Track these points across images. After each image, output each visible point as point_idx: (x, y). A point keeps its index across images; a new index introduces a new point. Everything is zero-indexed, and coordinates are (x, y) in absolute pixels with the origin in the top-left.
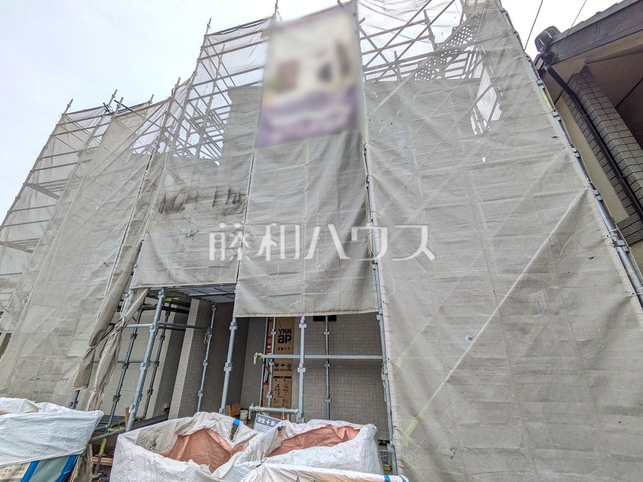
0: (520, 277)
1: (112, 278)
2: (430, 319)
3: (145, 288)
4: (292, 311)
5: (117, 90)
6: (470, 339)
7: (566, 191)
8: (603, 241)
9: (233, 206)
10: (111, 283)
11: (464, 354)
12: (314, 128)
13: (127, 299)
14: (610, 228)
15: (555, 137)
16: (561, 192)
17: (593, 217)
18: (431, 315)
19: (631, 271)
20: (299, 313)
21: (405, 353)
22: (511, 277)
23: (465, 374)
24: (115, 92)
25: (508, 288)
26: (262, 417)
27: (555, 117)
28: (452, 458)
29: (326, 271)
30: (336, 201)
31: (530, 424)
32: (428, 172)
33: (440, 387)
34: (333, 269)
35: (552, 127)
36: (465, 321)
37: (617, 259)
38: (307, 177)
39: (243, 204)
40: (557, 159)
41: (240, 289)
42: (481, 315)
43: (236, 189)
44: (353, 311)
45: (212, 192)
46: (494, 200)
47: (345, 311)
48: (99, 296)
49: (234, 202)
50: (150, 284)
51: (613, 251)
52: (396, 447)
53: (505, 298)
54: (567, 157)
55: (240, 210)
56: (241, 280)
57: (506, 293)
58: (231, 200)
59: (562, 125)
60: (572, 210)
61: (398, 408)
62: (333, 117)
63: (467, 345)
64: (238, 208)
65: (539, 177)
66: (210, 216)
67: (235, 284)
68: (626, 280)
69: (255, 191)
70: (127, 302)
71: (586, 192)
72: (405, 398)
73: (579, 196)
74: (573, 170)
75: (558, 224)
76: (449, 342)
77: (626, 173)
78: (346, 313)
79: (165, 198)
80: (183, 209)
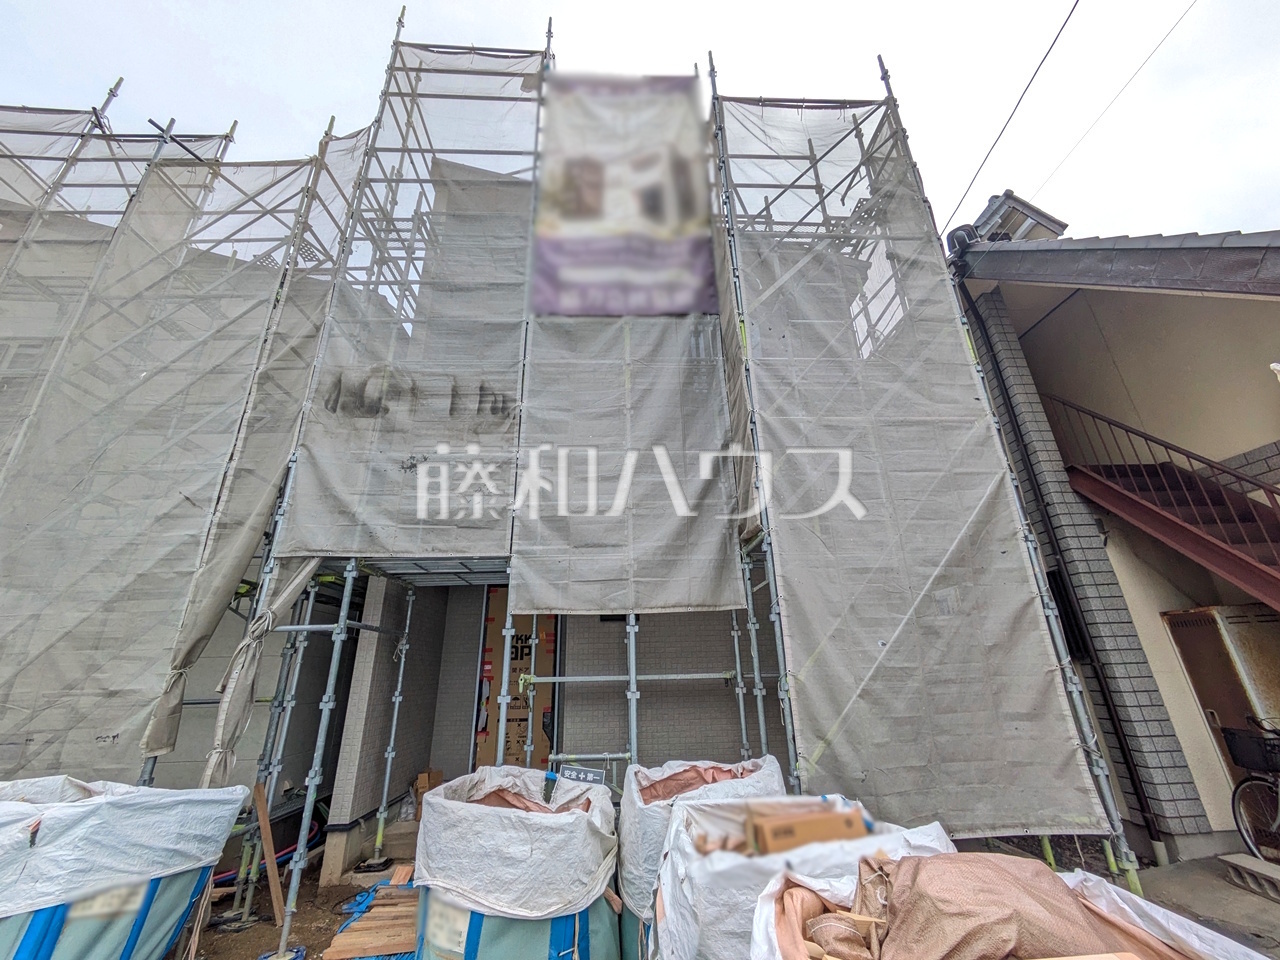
0: (937, 571)
1: (213, 531)
2: (839, 619)
3: (314, 557)
4: (613, 605)
5: (121, 79)
6: (884, 644)
7: (988, 470)
8: (1015, 534)
9: (491, 418)
10: (210, 543)
11: (878, 662)
12: (637, 300)
13: (269, 576)
14: (1023, 519)
15: (978, 399)
16: (981, 470)
17: (1008, 505)
18: (839, 616)
19: (1037, 569)
20: (626, 609)
21: (809, 663)
22: (927, 570)
23: (878, 686)
24: (118, 84)
25: (925, 584)
26: (572, 770)
27: (978, 371)
28: (863, 780)
29: (667, 546)
30: (679, 434)
31: (938, 738)
32: (834, 420)
33: (851, 702)
34: (679, 543)
35: (975, 385)
36: (877, 623)
37: (1026, 555)
38: (628, 386)
39: (512, 416)
40: (978, 428)
41: (517, 568)
42: (895, 615)
43: (496, 385)
44: (709, 606)
45: (446, 386)
46: (911, 471)
47: (698, 606)
48: (184, 567)
49: (494, 410)
50: (327, 551)
51: (1023, 545)
52: (801, 778)
53: (921, 596)
54: (988, 428)
55: (505, 428)
56: (518, 552)
57: (922, 589)
58: (488, 406)
59: (984, 384)
60: (991, 494)
61: (801, 731)
62: (671, 288)
63: (880, 652)
64: (502, 423)
65: (960, 448)
66: (447, 432)
67: (509, 558)
68: (1032, 580)
69: (534, 394)
70: (268, 581)
71: (1004, 474)
72: (812, 719)
73: (997, 478)
74: (994, 446)
75: (978, 509)
76: (860, 649)
77: (1027, 439)
78: (699, 609)
79: (340, 381)
80: (386, 410)
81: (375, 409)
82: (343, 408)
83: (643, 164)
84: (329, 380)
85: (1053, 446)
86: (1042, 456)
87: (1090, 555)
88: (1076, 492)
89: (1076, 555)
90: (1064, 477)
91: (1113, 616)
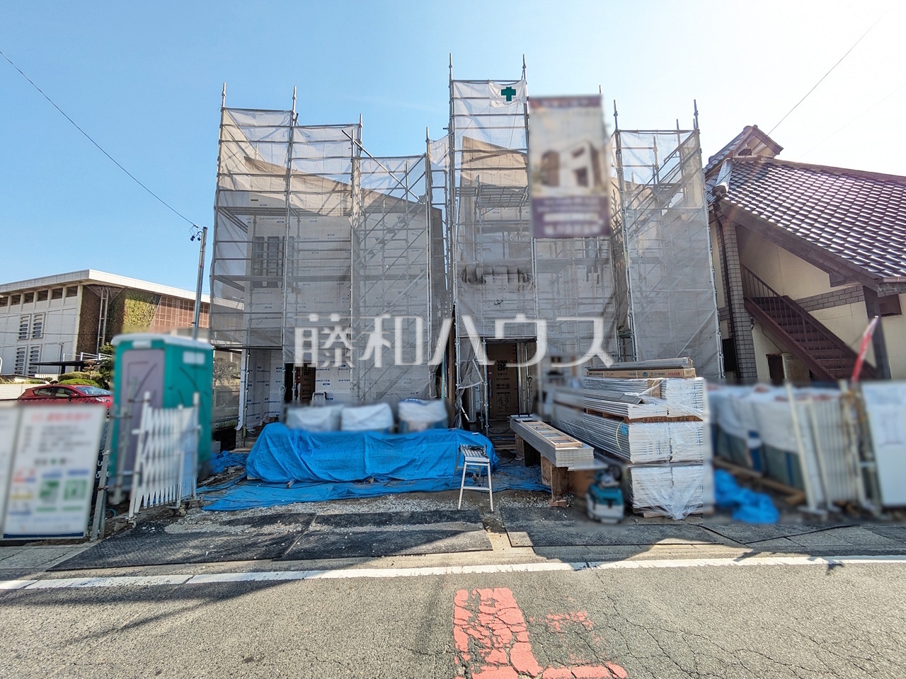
0: (687, 344)
1: (431, 328)
8: (715, 331)
9: (523, 284)
10: (431, 332)
12: (578, 229)
13: (458, 344)
15: (711, 282)
16: (707, 309)
19: (720, 343)
25: (682, 348)
35: (710, 276)
39: (531, 283)
40: (709, 293)
43: (523, 269)
45: (504, 270)
49: (524, 281)
53: (681, 352)
55: (529, 287)
57: (681, 350)
60: (709, 318)
65: (702, 301)
68: (718, 348)
69: (539, 274)
71: (715, 311)
75: (703, 324)
77: (731, 285)
79: (465, 270)
80: (485, 282)
81: (482, 281)
82: (469, 281)
83: (578, 154)
84: (461, 269)
85: (741, 288)
86: (735, 293)
87: (745, 333)
88: (745, 308)
89: (740, 333)
90: (743, 302)
91: (749, 356)
